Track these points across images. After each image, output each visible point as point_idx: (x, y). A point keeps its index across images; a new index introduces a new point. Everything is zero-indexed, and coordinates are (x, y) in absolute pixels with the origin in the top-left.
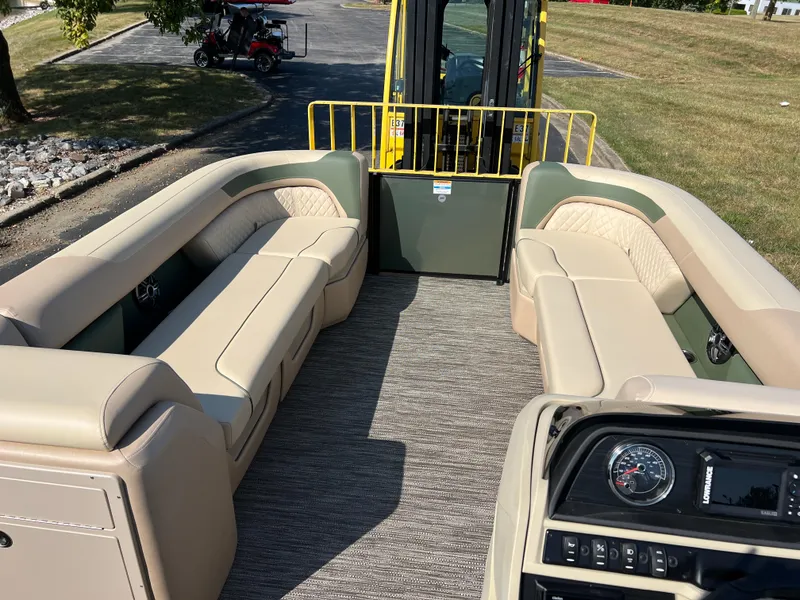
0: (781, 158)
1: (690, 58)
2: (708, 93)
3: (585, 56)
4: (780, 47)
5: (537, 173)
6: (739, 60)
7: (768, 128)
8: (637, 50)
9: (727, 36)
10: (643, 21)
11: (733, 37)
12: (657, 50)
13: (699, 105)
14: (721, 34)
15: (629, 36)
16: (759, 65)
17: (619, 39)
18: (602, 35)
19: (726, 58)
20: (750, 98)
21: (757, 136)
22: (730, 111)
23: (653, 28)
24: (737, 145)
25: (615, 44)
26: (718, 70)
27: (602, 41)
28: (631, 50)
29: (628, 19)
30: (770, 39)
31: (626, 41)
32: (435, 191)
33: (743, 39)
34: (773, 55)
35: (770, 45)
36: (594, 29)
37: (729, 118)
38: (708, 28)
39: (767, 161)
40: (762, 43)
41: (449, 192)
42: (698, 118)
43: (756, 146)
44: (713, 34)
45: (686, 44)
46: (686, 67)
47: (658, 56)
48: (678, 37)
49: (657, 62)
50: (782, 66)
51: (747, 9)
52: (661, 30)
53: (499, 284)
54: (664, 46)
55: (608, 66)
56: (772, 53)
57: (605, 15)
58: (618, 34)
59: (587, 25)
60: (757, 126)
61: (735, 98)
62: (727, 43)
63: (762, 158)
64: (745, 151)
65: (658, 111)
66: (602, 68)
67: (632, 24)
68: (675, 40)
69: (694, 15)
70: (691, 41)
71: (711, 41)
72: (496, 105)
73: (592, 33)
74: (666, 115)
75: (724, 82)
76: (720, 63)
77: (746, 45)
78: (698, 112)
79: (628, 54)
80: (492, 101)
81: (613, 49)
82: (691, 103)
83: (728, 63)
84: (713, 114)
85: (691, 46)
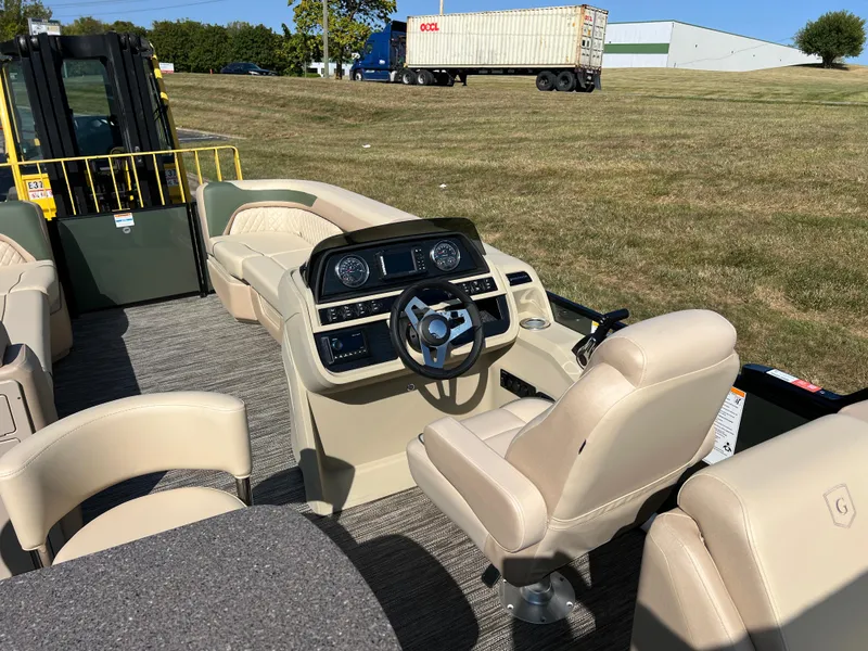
0: (385, 183)
1: (286, 117)
2: (313, 143)
3: (185, 124)
4: (357, 100)
5: (209, 191)
6: (328, 114)
7: (367, 164)
8: (236, 114)
9: (311, 95)
10: (231, 87)
11: (317, 96)
12: (254, 112)
13: (309, 153)
14: (305, 94)
15: (222, 101)
16: (345, 117)
17: (214, 105)
18: (195, 103)
19: (317, 114)
20: (347, 143)
21: (363, 171)
22: (336, 155)
23: (243, 92)
24: (349, 180)
25: (211, 110)
26: (314, 125)
27: (197, 108)
28: (229, 114)
29: (215, 86)
30: (346, 95)
31: (221, 106)
32: (118, 225)
33: (325, 96)
34: (353, 108)
35: (348, 99)
36: (184, 98)
37: (337, 161)
38: (292, 89)
39: (376, 187)
40: (342, 98)
41: (132, 223)
42: (312, 164)
43: (364, 178)
44: (300, 94)
45: (278, 105)
46: (285, 125)
47: (257, 118)
48: (271, 99)
49: (258, 123)
50: (363, 115)
51: (319, 72)
52: (252, 94)
53: (202, 297)
54: (259, 108)
55: (213, 131)
56: (352, 106)
57: (190, 84)
58: (210, 100)
59: (175, 94)
60: (360, 163)
61: (336, 145)
62: (313, 101)
63: (372, 186)
64: (357, 183)
65: (276, 162)
66: (207, 133)
67: (223, 91)
68: (267, 102)
69: (276, 78)
70: (281, 102)
71: (300, 100)
72: (142, 151)
73: (185, 102)
74: (284, 165)
75: (323, 134)
76: (314, 119)
77: (330, 101)
78: (309, 159)
79: (228, 118)
80: (137, 148)
81: (210, 115)
82: (300, 153)
83: (321, 118)
84: (323, 159)
85: (283, 106)
